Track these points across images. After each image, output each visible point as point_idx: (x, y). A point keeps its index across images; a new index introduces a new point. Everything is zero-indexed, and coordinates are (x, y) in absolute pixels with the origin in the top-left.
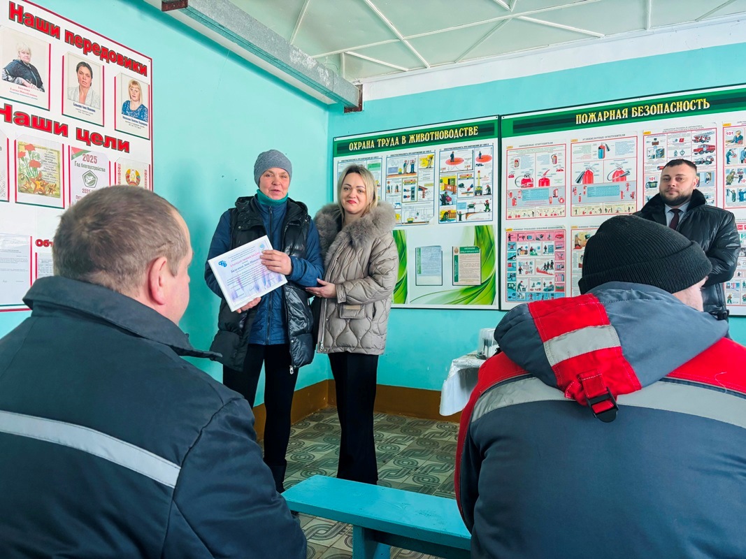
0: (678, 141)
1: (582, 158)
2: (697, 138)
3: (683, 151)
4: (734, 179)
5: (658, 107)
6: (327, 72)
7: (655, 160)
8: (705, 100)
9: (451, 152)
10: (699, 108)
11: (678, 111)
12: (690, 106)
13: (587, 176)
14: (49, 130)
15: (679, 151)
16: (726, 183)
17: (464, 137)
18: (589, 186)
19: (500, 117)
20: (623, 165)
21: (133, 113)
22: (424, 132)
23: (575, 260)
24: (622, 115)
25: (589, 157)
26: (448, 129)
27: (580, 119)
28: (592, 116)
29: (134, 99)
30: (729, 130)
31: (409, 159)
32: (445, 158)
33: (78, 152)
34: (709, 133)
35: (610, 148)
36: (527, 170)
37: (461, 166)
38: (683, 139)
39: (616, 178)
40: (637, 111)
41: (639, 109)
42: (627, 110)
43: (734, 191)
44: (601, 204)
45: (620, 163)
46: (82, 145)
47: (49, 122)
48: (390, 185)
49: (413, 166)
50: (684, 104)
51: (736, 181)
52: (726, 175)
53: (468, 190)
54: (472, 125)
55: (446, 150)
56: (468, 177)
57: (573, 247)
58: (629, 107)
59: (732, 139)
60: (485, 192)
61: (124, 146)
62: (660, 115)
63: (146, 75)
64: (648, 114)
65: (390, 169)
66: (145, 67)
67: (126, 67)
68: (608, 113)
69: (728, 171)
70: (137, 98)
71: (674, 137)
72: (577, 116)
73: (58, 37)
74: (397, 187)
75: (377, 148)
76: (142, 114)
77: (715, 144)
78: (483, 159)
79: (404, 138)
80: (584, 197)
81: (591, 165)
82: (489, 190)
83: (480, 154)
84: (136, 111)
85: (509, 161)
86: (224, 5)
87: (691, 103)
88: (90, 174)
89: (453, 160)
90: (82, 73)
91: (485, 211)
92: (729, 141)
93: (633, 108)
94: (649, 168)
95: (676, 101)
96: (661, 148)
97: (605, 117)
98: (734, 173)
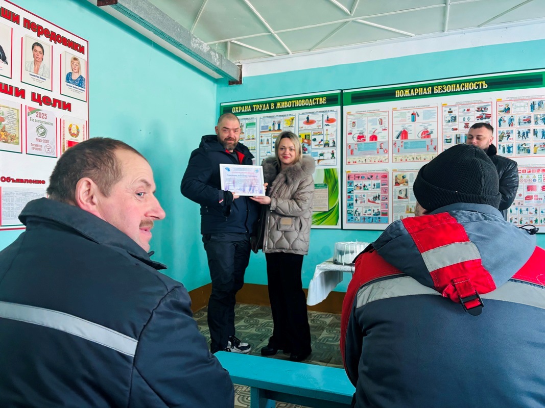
0: (466, 111)
1: (400, 121)
2: (479, 108)
3: (469, 118)
4: (504, 137)
5: (452, 87)
6: (217, 55)
7: (450, 123)
8: (484, 82)
9: (306, 116)
10: (480, 88)
11: (466, 89)
12: (474, 87)
13: (404, 134)
14: (10, 93)
15: (466, 118)
16: (498, 140)
17: (316, 105)
18: (405, 141)
19: (342, 91)
20: (429, 127)
21: (74, 82)
22: (288, 100)
23: (395, 193)
24: (427, 92)
25: (404, 120)
26: (305, 98)
27: (398, 94)
28: (407, 91)
29: (75, 71)
30: (499, 103)
31: (277, 120)
32: (303, 119)
33: (32, 110)
34: (487, 105)
35: (419, 115)
36: (361, 129)
37: (314, 126)
38: (469, 109)
39: (423, 135)
40: (438, 89)
41: (439, 88)
42: (430, 88)
43: (504, 146)
44: (414, 154)
45: (426, 125)
46: (36, 105)
47: (11, 87)
48: (263, 138)
49: (279, 125)
50: (470, 85)
51: (505, 139)
52: (498, 135)
53: (319, 143)
54: (322, 96)
55: (303, 114)
56: (320, 134)
57: (394, 184)
58: (432, 86)
59: (502, 109)
60: (331, 144)
61: (67, 107)
62: (453, 92)
63: (83, 53)
64: (445, 91)
65: (263, 127)
66: (83, 47)
67: (69, 47)
68: (418, 90)
69: (500, 132)
70: (77, 71)
71: (463, 108)
72: (396, 91)
73: (18, 23)
74: (268, 140)
75: (253, 112)
76: (80, 82)
77: (491, 113)
78: (330, 121)
79: (272, 105)
80: (402, 149)
81: (406, 126)
82: (334, 143)
83: (328, 117)
84: (77, 80)
85: (349, 123)
86: (144, 4)
87: (475, 84)
88: (42, 128)
89: (308, 122)
90: (36, 51)
91: (332, 158)
92: (501, 111)
93: (435, 87)
94: (446, 129)
95: (464, 83)
96: (454, 115)
97: (416, 93)
98: (504, 133)
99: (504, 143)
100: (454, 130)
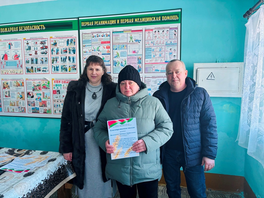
0: (35, 43)
1: (3, 48)
2: (41, 42)
3: (37, 48)
4: (54, 61)
5: (28, 27)
7: (28, 51)
8: (43, 25)
10: (42, 29)
11: (35, 29)
12: (39, 28)
13: (5, 57)
16: (52, 63)
18: (6, 61)
20: (18, 52)
23: (4, 94)
24: (16, 30)
25: (5, 48)
27: (2, 30)
28: (6, 29)
30: (52, 40)
34: (45, 41)
35: (13, 44)
38: (37, 42)
39: (15, 58)
40: (21, 28)
42: (17, 27)
43: (54, 66)
44: (11, 69)
45: (16, 51)
50: (37, 27)
57: (3, 88)
59: (53, 44)
62: (29, 31)
64: (25, 30)
69: (52, 57)
71: (33, 41)
77: (47, 46)
80: (5, 66)
81: (6, 51)
87: (39, 26)
92: (52, 45)
93: (19, 27)
94: (26, 54)
95: (34, 25)
96: (30, 46)
97: (10, 30)
98: (54, 58)
99: (55, 64)
100: (30, 55)
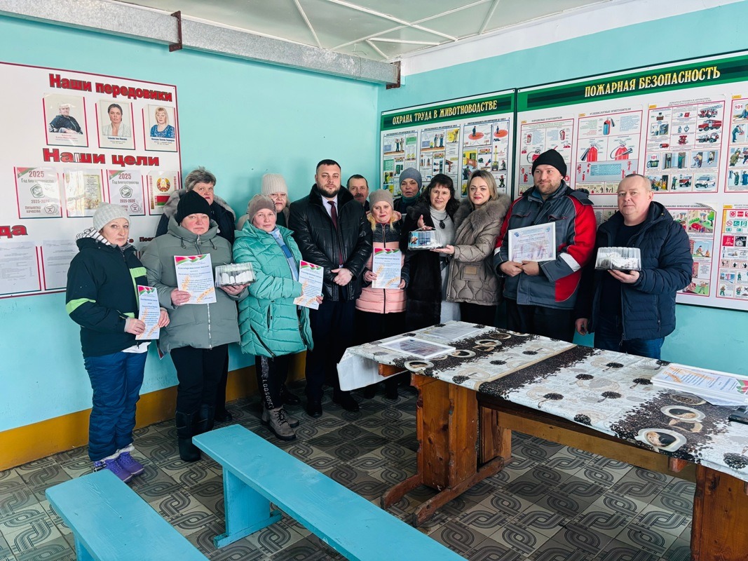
0: (683, 116)
1: (588, 134)
2: (703, 112)
3: (687, 127)
4: (739, 159)
5: (666, 77)
6: (352, 60)
7: (659, 136)
8: (715, 68)
9: (472, 127)
10: (709, 78)
11: (686, 81)
12: (699, 76)
13: (592, 154)
14: (89, 161)
15: (683, 127)
16: (729, 164)
17: (485, 112)
18: (592, 163)
19: (516, 90)
20: (627, 142)
21: (160, 134)
22: (452, 106)
24: (629, 87)
25: (594, 132)
26: (472, 103)
27: (589, 92)
28: (601, 88)
29: (161, 122)
30: (737, 103)
31: (439, 133)
32: (468, 132)
33: (114, 173)
34: (716, 107)
35: (615, 123)
36: (538, 145)
37: (481, 141)
38: (689, 114)
39: (618, 155)
40: (645, 82)
41: (647, 80)
42: (634, 80)
43: (737, 173)
44: (603, 183)
45: (623, 139)
46: (118, 167)
48: (423, 158)
49: (442, 140)
50: (693, 73)
51: (740, 161)
52: (730, 156)
53: (487, 165)
54: (491, 99)
55: (469, 124)
56: (487, 152)
58: (637, 77)
59: (741, 113)
60: (500, 167)
61: (155, 161)
62: (668, 86)
63: (171, 100)
64: (655, 85)
65: (424, 142)
66: (170, 94)
67: (152, 98)
68: (616, 85)
69: (733, 150)
70: (163, 121)
71: (679, 111)
72: (587, 88)
73: (90, 90)
74: (429, 161)
75: (415, 122)
76: (169, 133)
77: (721, 120)
78: (500, 133)
79: (435, 112)
80: (588, 175)
81: (596, 141)
82: (504, 166)
83: (498, 129)
84: (164, 132)
85: (523, 137)
87: (701, 72)
88: (126, 188)
89: (475, 135)
90: (113, 113)
91: (500, 186)
92: (737, 116)
93: (641, 79)
94: (652, 145)
95: (685, 70)
96: (666, 123)
97: (613, 89)
98: (740, 152)
99: (738, 168)
100: (663, 147)
